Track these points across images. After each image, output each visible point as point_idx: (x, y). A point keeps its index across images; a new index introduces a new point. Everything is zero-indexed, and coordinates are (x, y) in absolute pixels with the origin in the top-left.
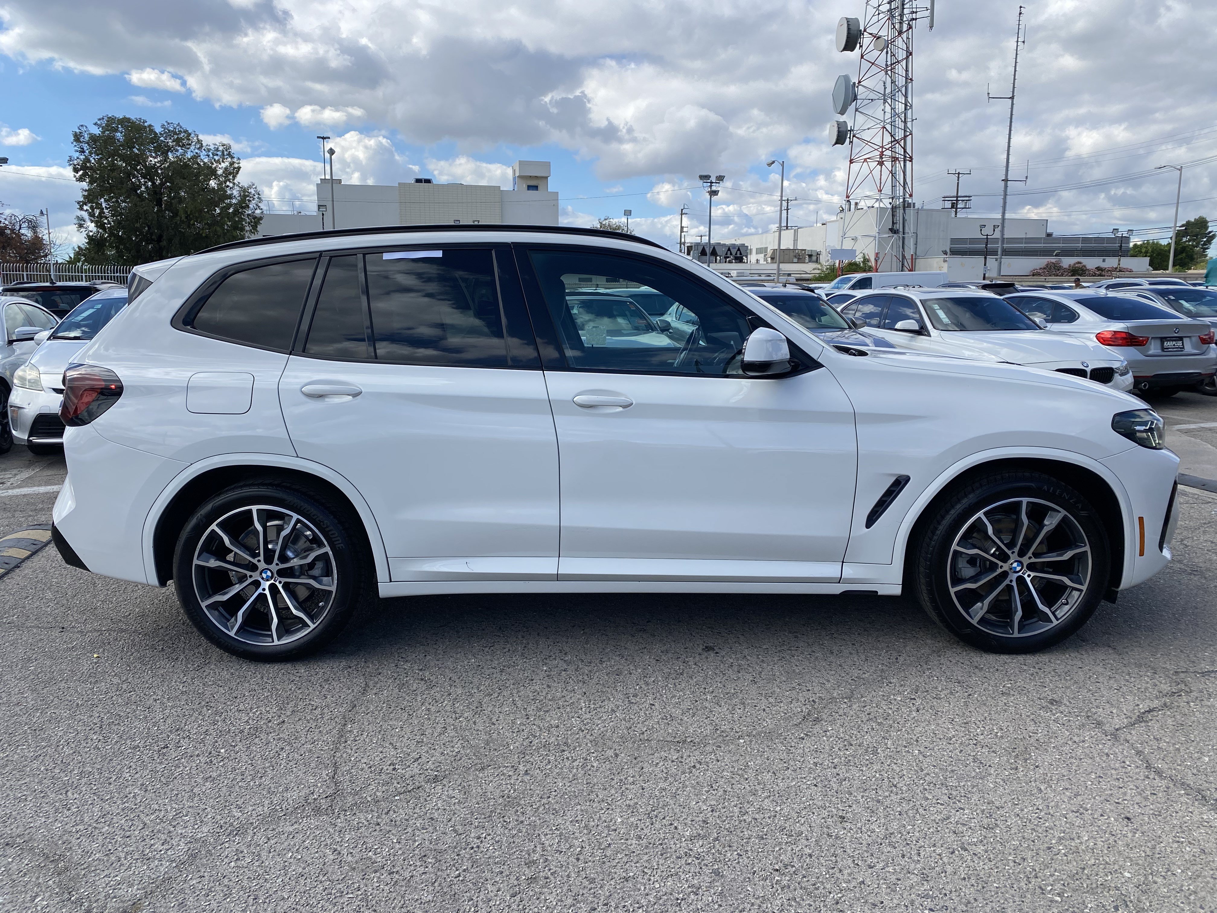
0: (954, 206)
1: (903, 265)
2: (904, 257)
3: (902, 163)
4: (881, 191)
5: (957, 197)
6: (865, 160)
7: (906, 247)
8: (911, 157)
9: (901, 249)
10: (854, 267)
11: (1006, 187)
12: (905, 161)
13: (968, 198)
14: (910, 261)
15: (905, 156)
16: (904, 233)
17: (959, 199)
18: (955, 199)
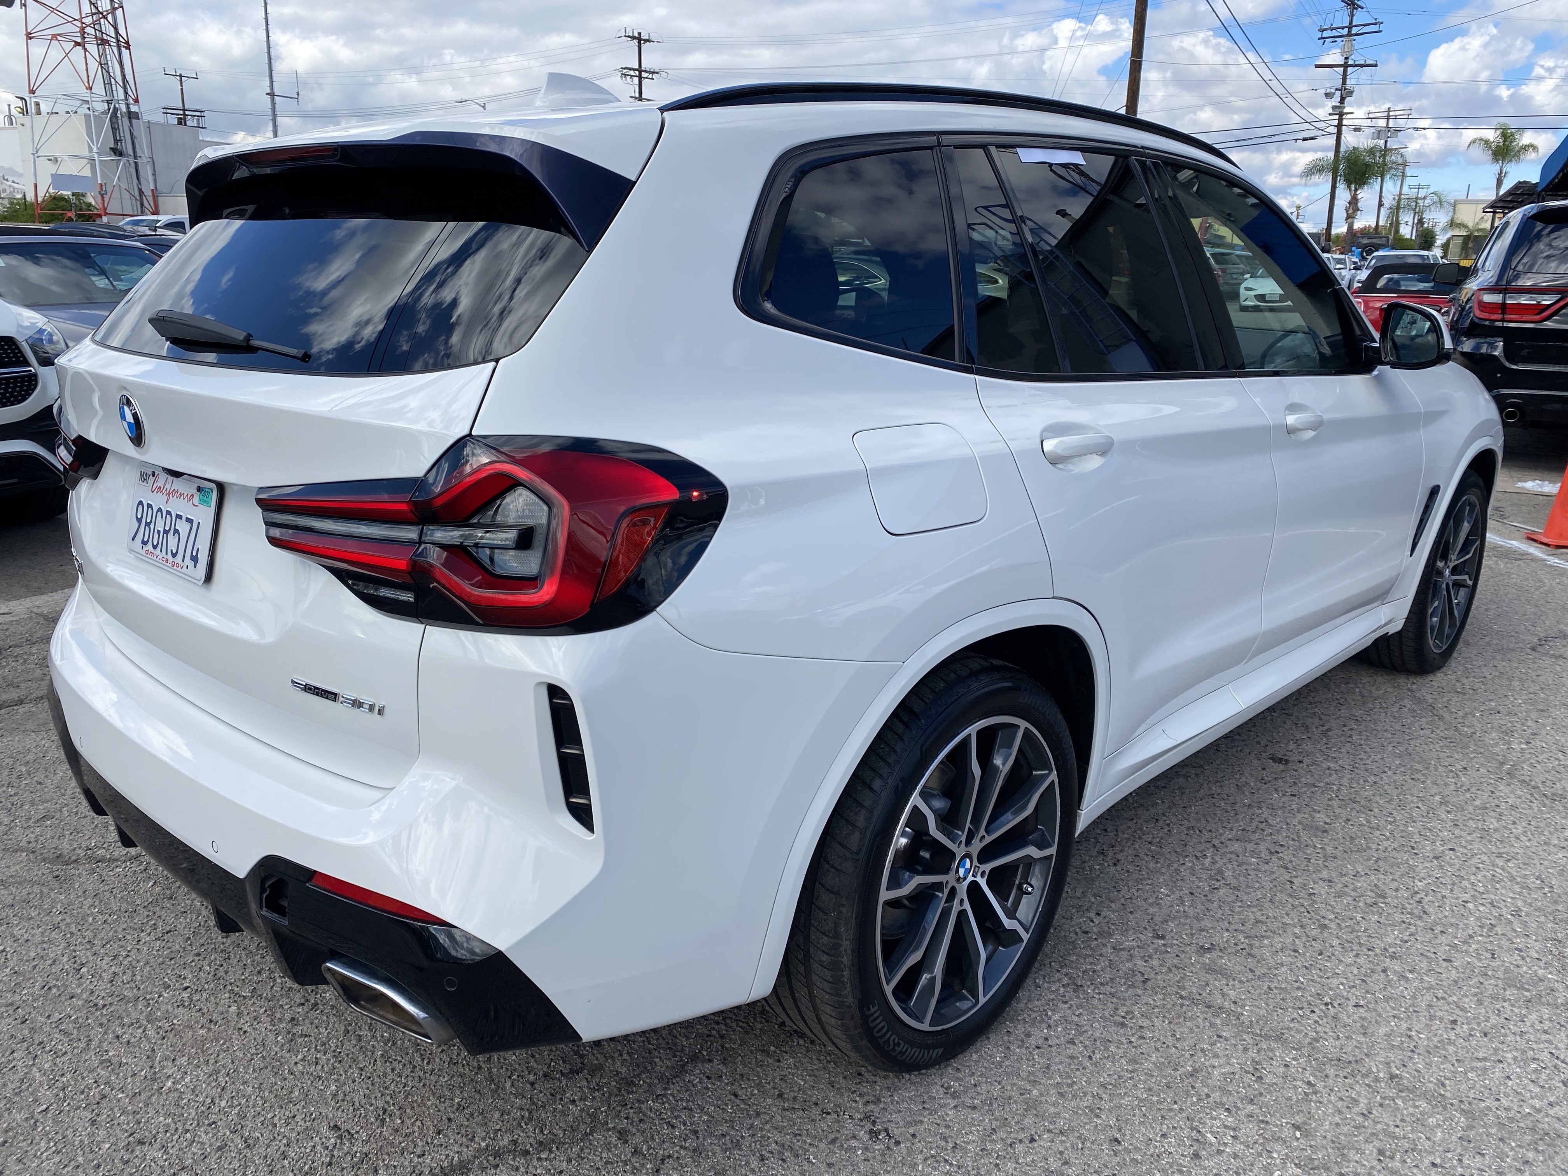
0: (182, 121)
1: (142, 205)
2: (141, 192)
3: (115, 49)
4: (91, 89)
5: (184, 110)
6: (54, 37)
7: (142, 179)
8: (127, 43)
9: (135, 180)
10: (63, 203)
11: (273, 104)
12: (119, 47)
13: (199, 114)
14: (150, 199)
15: (118, 41)
16: (135, 157)
17: (187, 113)
18: (181, 112)
